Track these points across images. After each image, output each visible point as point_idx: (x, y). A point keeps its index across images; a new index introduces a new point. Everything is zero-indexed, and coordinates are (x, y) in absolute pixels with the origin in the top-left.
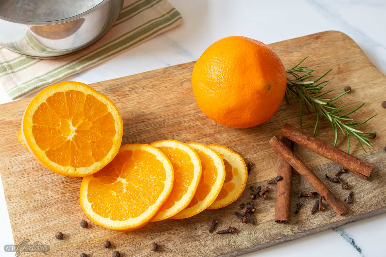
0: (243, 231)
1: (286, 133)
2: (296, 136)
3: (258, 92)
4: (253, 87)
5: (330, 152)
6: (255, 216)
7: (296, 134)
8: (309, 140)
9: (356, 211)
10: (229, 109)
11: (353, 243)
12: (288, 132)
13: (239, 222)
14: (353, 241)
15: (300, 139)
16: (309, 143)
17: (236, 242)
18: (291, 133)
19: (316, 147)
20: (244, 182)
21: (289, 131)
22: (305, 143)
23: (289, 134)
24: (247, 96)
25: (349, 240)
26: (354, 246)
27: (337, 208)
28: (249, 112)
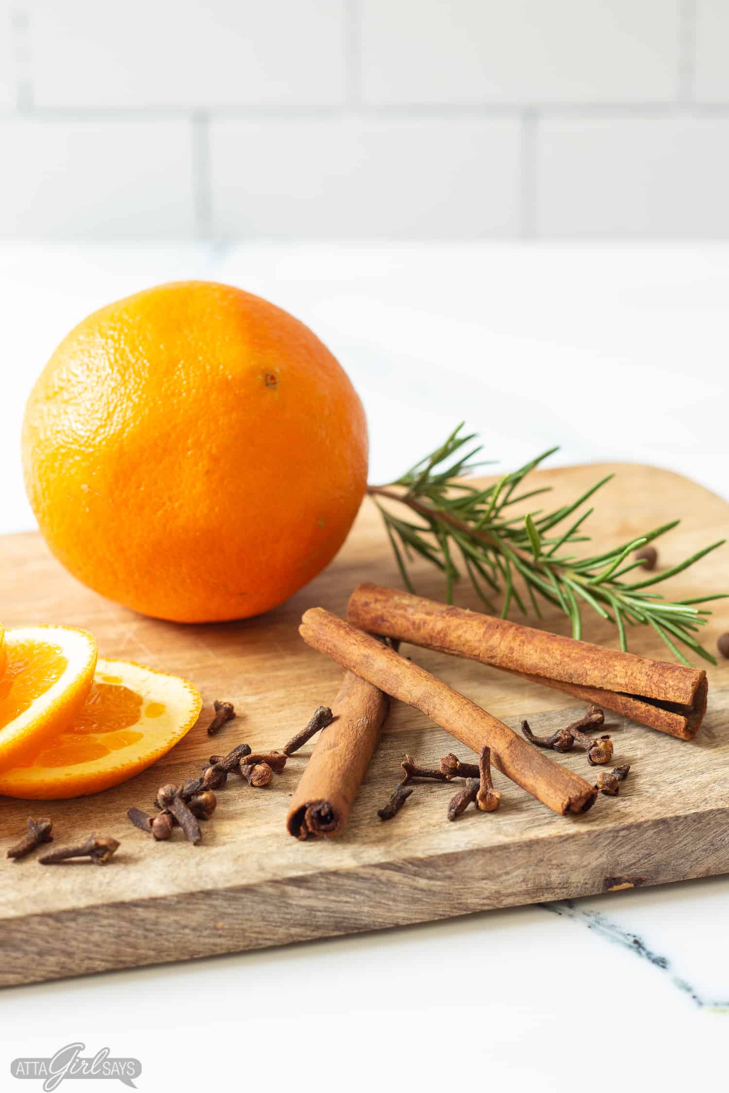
0: (148, 860)
1: (367, 604)
2: (404, 608)
3: (226, 385)
4: (208, 367)
5: (536, 641)
6: (211, 827)
7: (405, 601)
8: (456, 615)
9: (638, 812)
10: (122, 453)
11: (635, 946)
12: (377, 601)
13: (142, 839)
14: (636, 942)
15: (419, 617)
16: (455, 621)
17: (114, 884)
18: (386, 601)
19: (482, 630)
20: (182, 727)
21: (379, 597)
22: (440, 625)
23: (378, 606)
24: (184, 395)
25: (621, 938)
26: (639, 952)
27: (549, 784)
28: (196, 464)
